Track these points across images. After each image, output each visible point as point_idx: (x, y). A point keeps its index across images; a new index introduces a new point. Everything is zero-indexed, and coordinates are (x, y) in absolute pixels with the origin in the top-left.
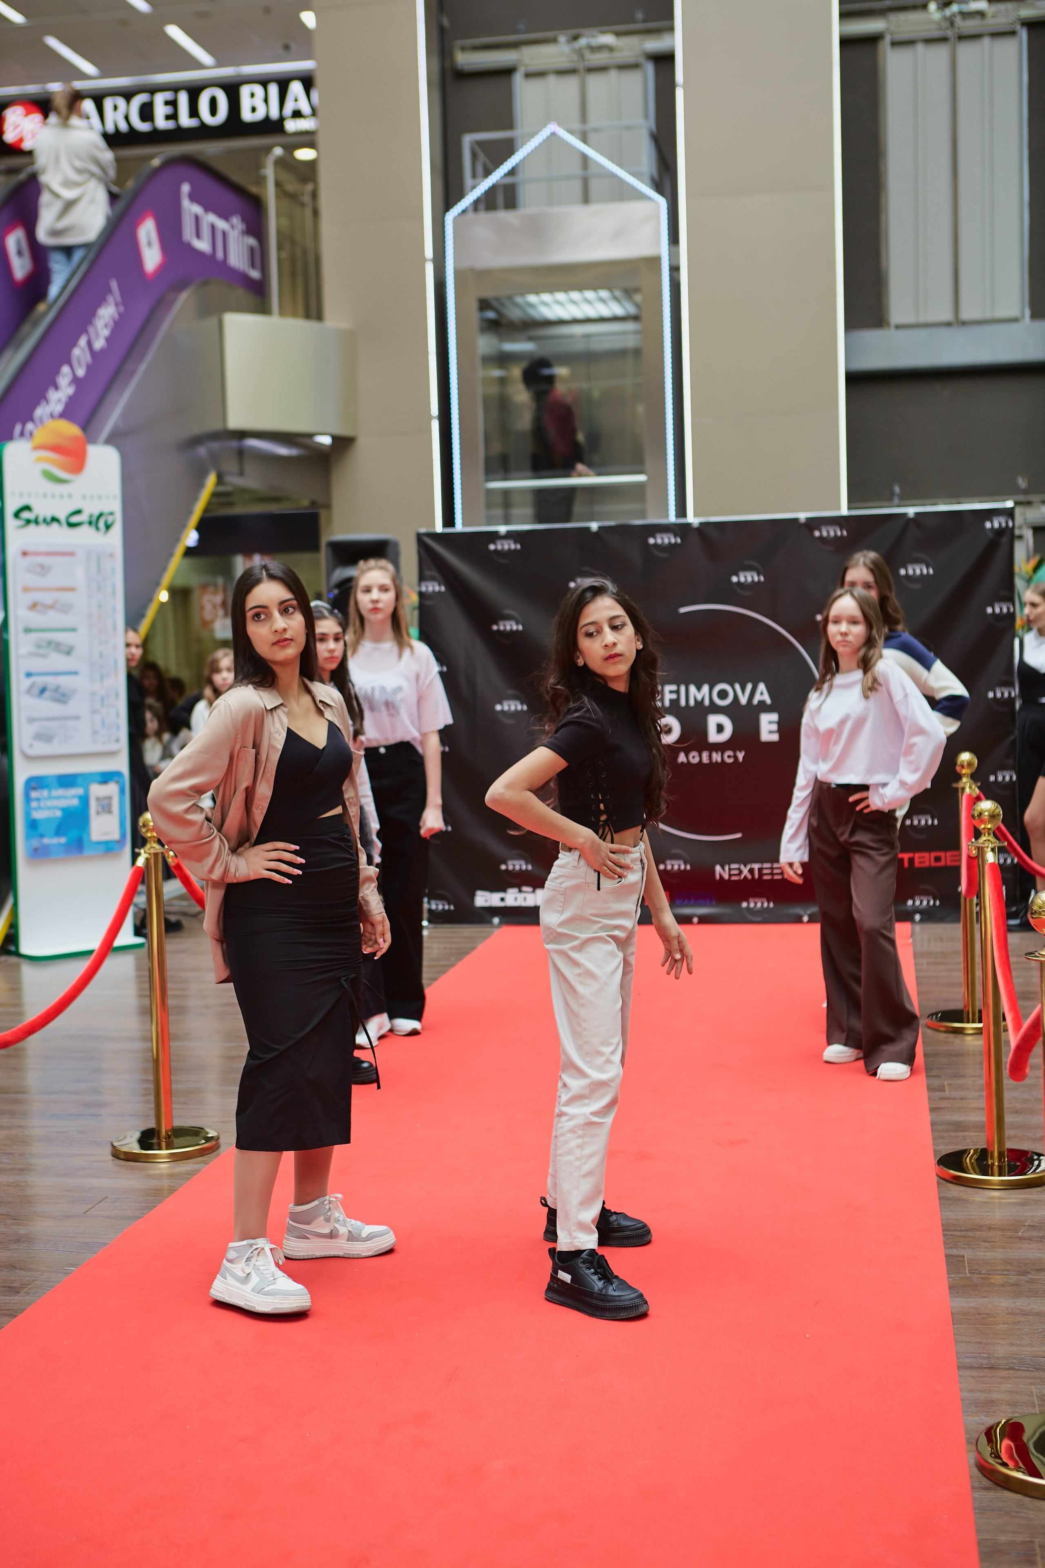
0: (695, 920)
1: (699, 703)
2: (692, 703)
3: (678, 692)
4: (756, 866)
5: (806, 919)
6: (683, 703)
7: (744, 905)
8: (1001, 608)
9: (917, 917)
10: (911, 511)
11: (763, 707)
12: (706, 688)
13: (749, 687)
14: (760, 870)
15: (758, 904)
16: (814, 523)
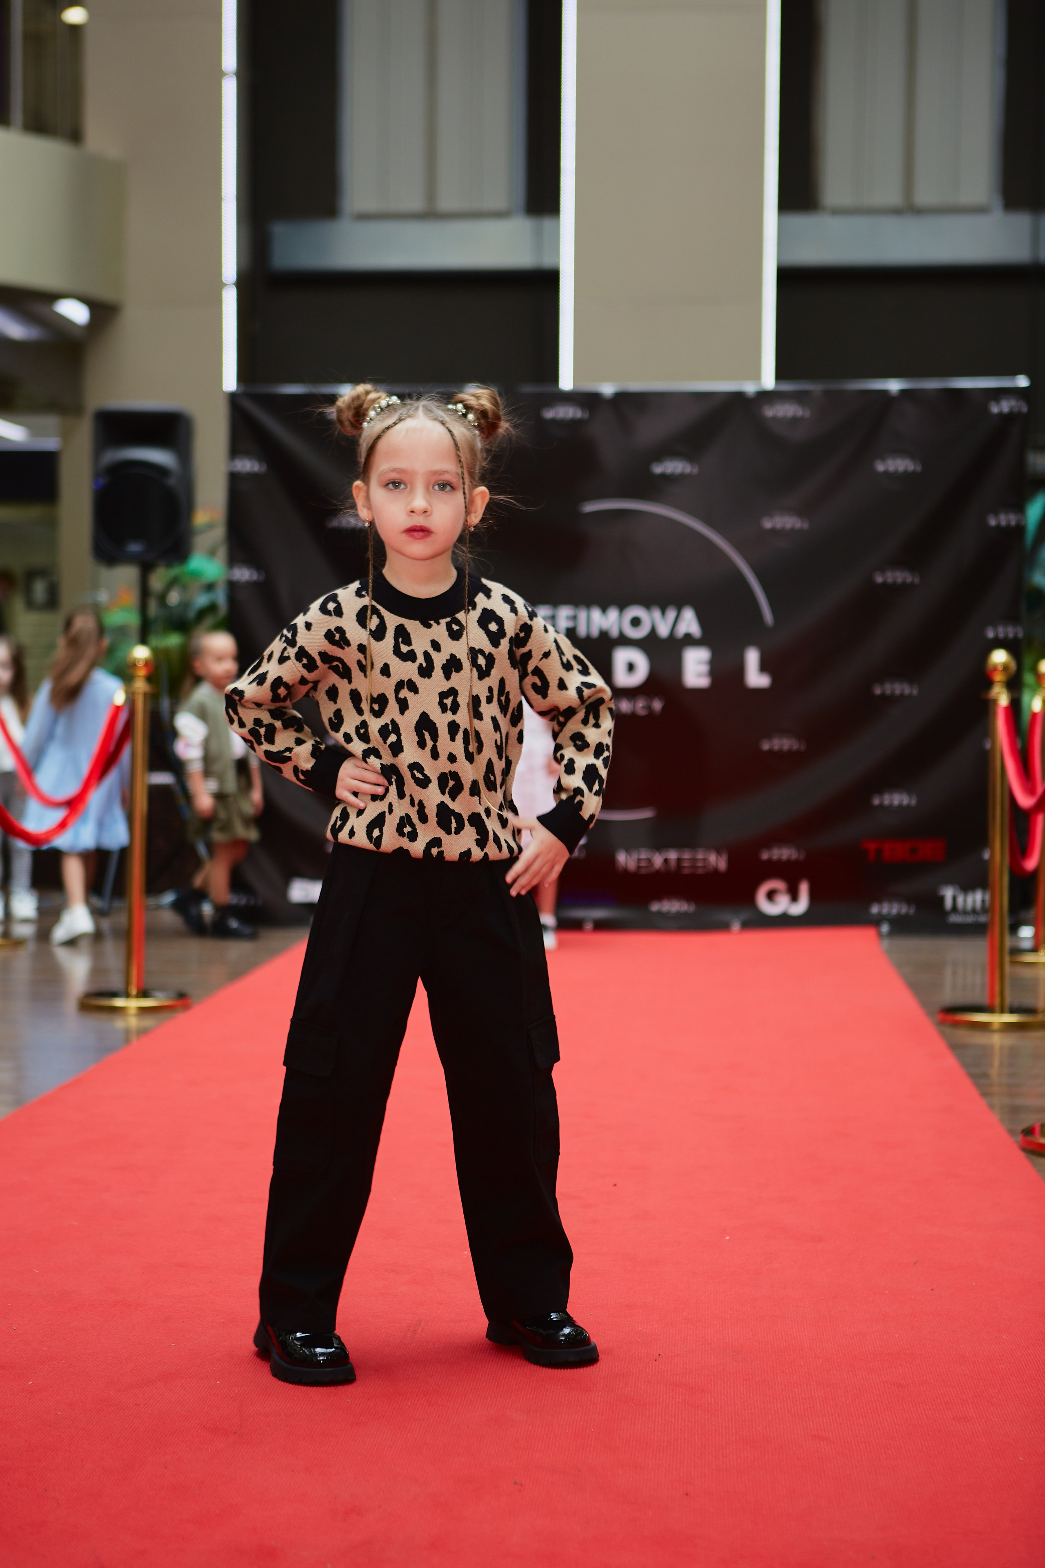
0: (589, 926)
1: (604, 634)
2: (595, 633)
3: (574, 618)
4: (673, 855)
5: (736, 926)
6: (582, 631)
7: (655, 907)
8: (1006, 519)
9: (885, 928)
10: (894, 386)
11: (689, 640)
12: (613, 614)
13: (671, 614)
14: (679, 860)
15: (673, 906)
16: (764, 396)
